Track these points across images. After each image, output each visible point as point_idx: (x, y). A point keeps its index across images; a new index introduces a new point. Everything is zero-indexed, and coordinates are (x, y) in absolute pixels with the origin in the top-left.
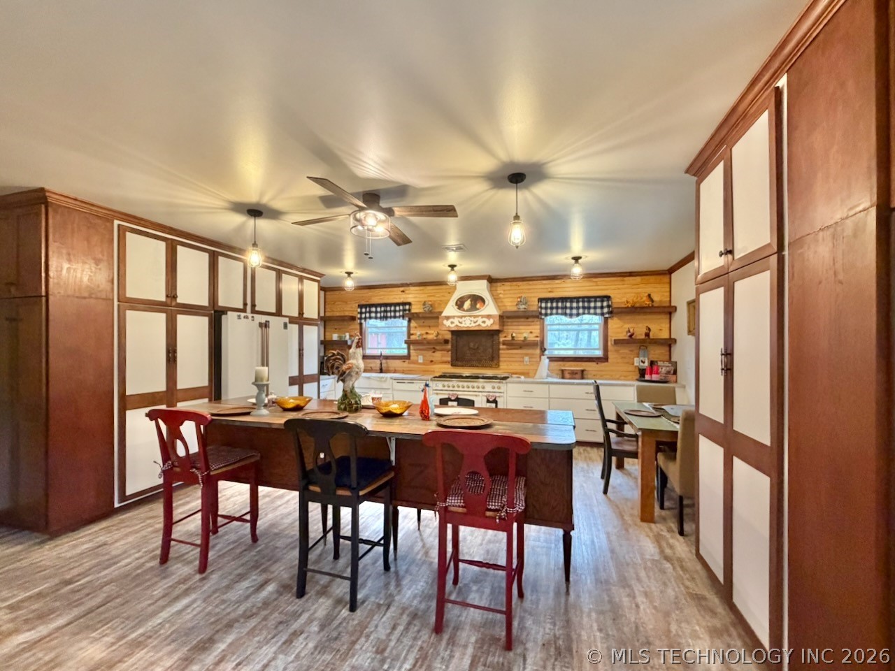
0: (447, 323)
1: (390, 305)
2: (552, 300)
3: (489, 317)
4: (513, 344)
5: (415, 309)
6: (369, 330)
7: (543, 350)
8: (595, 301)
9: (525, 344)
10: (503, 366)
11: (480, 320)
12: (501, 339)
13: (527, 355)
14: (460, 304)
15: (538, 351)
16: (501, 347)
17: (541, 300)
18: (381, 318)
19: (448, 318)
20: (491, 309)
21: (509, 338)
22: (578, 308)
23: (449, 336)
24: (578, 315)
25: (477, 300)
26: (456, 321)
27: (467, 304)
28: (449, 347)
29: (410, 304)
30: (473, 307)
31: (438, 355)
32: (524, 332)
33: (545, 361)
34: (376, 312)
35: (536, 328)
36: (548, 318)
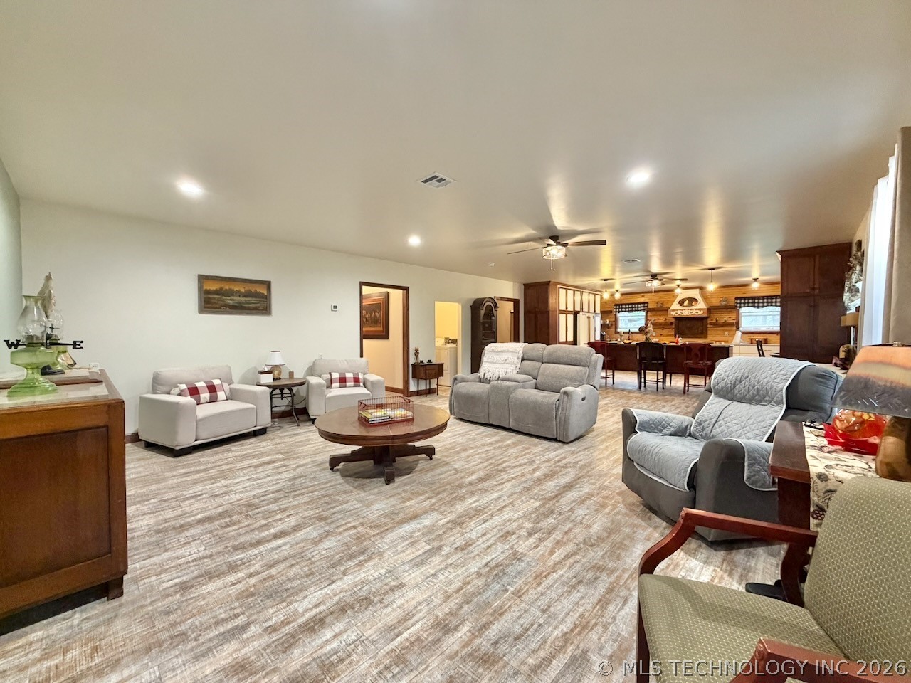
0: (673, 314)
1: (635, 304)
2: (745, 298)
3: (700, 310)
4: (717, 325)
5: (650, 306)
6: (620, 318)
7: (738, 328)
8: (776, 298)
9: (726, 324)
10: (709, 337)
11: (694, 312)
12: (709, 322)
13: (727, 330)
14: (681, 303)
15: (735, 328)
16: (709, 326)
17: (737, 299)
18: (629, 311)
19: (673, 311)
20: (702, 305)
21: (714, 321)
22: (763, 303)
23: (673, 321)
24: (763, 307)
25: (692, 300)
26: (679, 312)
27: (686, 303)
28: (673, 326)
29: (647, 303)
30: (690, 304)
31: (665, 332)
32: (725, 317)
33: (739, 334)
34: (626, 308)
35: (733, 316)
36: (743, 308)
